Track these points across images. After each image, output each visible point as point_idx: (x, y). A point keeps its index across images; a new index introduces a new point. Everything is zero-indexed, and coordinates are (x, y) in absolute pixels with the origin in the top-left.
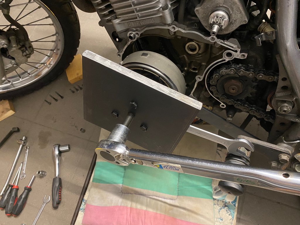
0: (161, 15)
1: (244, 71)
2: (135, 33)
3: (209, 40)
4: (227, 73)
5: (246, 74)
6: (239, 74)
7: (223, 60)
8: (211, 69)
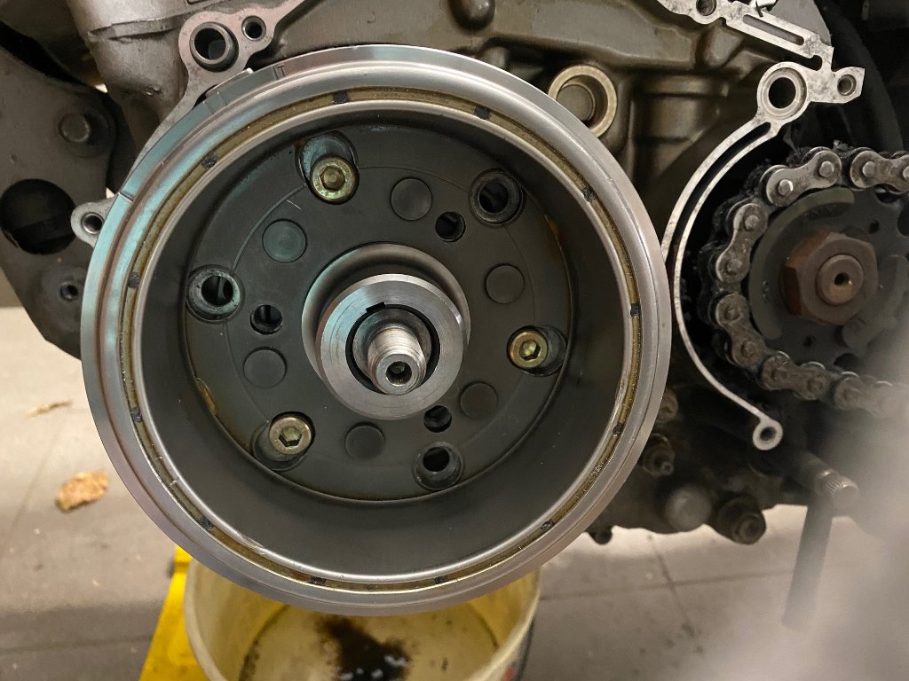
1: (879, 160)
2: (241, 23)
3: (691, 10)
4: (804, 184)
5: (889, 173)
6: (856, 180)
7: (756, 125)
8: (702, 200)
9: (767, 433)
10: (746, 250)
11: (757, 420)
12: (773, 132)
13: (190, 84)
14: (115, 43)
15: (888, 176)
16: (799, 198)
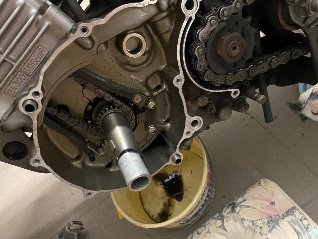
0: (47, 24)
1: (227, 8)
2: (32, 96)
3: (149, 2)
4: (209, 31)
5: (232, 9)
6: (224, 18)
7: (187, 20)
8: (184, 51)
9: (235, 93)
10: (203, 59)
11: (231, 92)
12: (194, 18)
13: (32, 118)
14: (6, 122)
15: (233, 11)
16: (210, 35)
